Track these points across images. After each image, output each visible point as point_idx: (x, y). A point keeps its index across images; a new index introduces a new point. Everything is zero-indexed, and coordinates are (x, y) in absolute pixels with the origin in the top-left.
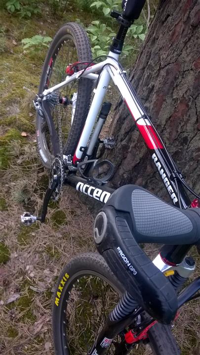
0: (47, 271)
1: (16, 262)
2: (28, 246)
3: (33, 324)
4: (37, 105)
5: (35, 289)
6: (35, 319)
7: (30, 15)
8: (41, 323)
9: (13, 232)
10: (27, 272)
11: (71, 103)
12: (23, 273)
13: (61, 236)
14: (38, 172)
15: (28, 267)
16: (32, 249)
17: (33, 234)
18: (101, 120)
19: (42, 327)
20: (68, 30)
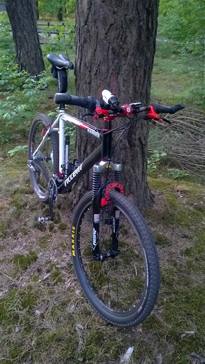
0: (64, 256)
1: (43, 257)
2: (48, 247)
3: (64, 284)
4: (30, 166)
5: (59, 266)
6: (65, 281)
7: (7, 140)
8: (69, 282)
9: (35, 243)
10: (51, 261)
11: (51, 159)
12: (49, 262)
13: (68, 236)
14: (42, 209)
15: (51, 258)
16: (51, 248)
17: (49, 240)
18: (67, 146)
19: (71, 284)
20: (37, 119)
